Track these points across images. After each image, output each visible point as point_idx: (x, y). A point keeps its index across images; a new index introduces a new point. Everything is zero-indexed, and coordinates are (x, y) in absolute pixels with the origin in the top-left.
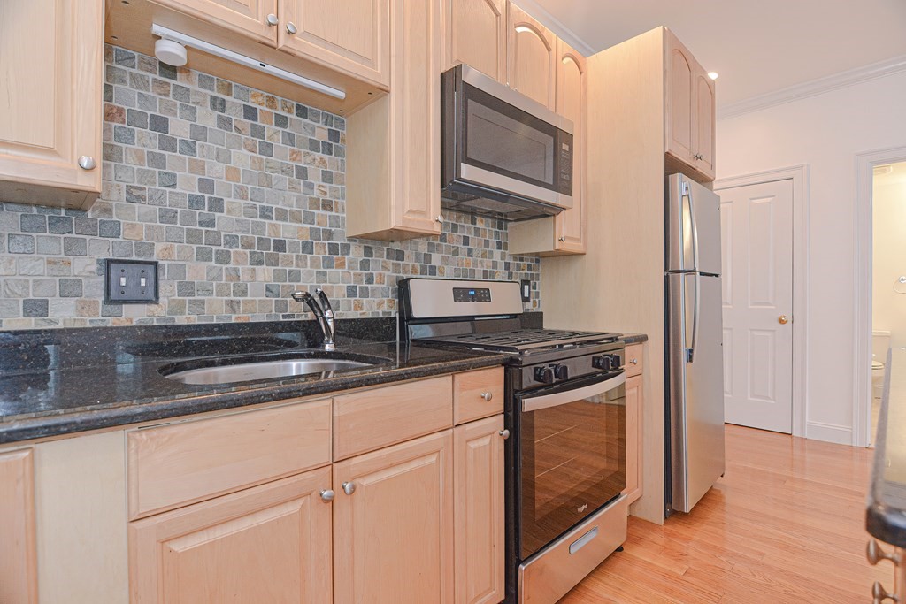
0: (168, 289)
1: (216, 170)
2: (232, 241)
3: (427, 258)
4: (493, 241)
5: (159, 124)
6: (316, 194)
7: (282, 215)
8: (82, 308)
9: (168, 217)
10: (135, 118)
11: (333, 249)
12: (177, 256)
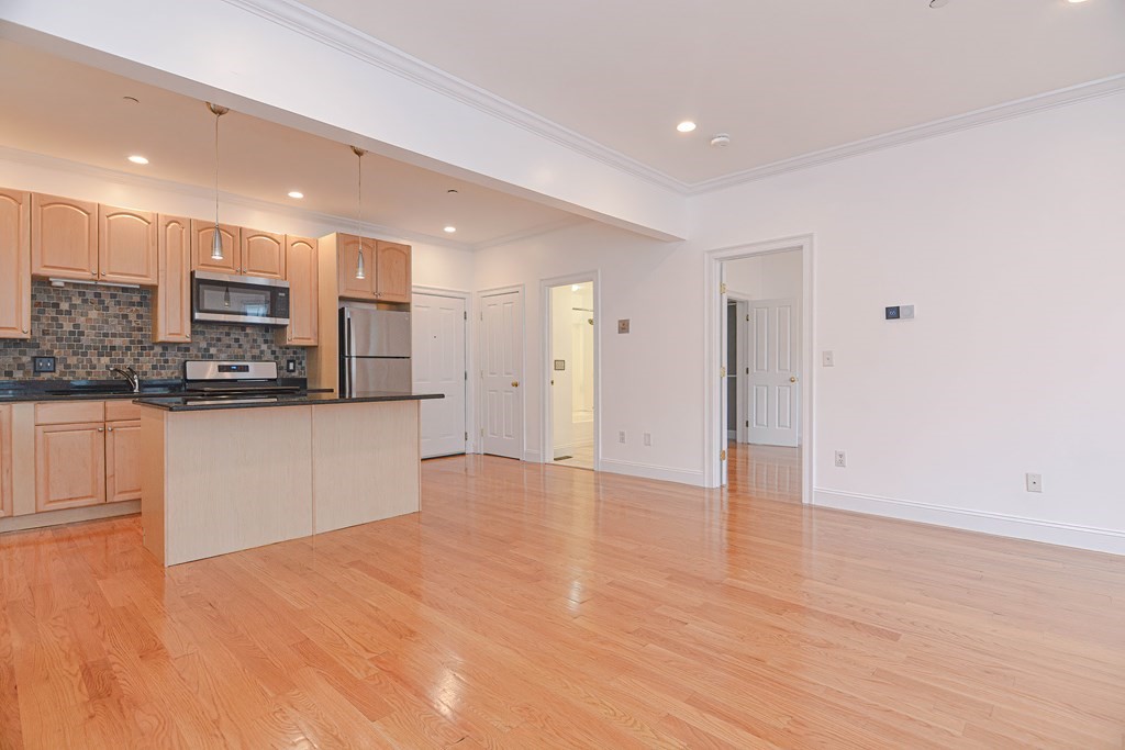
0: (60, 368)
1: (81, 320)
2: (88, 347)
3: (207, 350)
4: (260, 340)
5: (56, 305)
6: (133, 324)
7: (114, 335)
8: (26, 373)
9: (59, 339)
10: (46, 305)
11: (143, 348)
12: (58, 352)
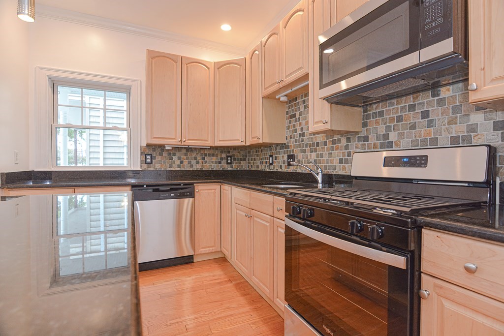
2: (307, 145)
3: (386, 137)
8: (285, 167)
9: (296, 141)
11: (334, 142)
12: (297, 152)
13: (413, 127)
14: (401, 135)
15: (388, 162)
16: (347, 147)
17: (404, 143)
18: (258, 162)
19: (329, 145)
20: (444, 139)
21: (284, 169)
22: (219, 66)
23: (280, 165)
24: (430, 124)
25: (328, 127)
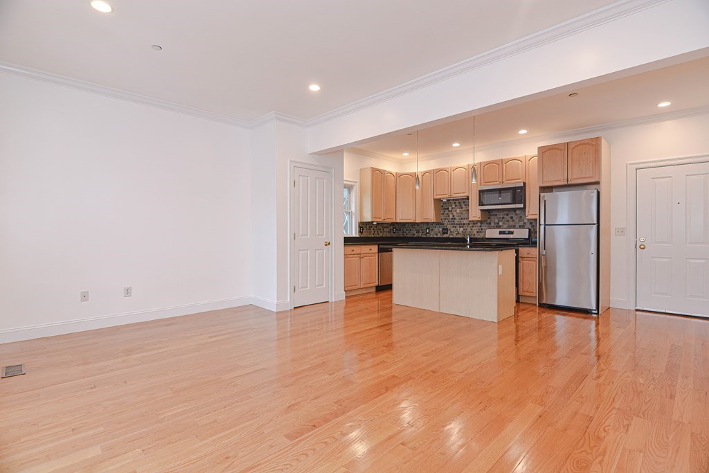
1: (455, 213)
2: (457, 224)
3: (498, 223)
5: (448, 208)
9: (449, 222)
10: (446, 209)
12: (449, 227)
13: (508, 221)
14: (504, 223)
15: (501, 233)
16: (480, 226)
17: (505, 226)
18: (415, 232)
19: (471, 225)
20: (517, 226)
21: (439, 235)
22: (399, 175)
23: (436, 232)
24: (513, 221)
25: (480, 219)
